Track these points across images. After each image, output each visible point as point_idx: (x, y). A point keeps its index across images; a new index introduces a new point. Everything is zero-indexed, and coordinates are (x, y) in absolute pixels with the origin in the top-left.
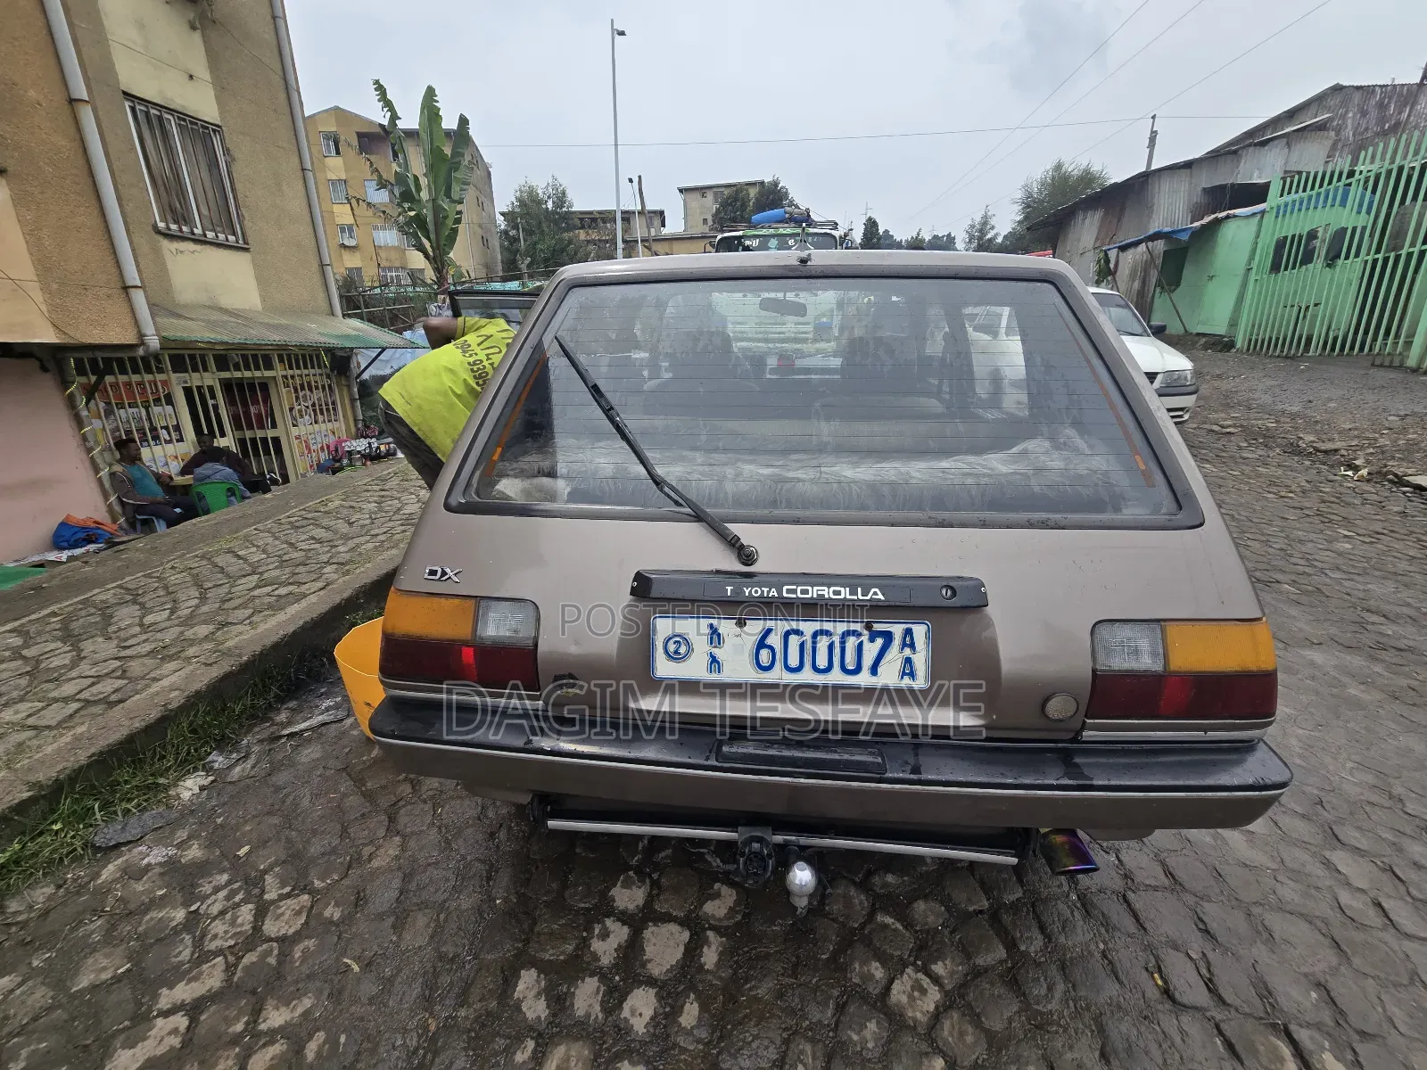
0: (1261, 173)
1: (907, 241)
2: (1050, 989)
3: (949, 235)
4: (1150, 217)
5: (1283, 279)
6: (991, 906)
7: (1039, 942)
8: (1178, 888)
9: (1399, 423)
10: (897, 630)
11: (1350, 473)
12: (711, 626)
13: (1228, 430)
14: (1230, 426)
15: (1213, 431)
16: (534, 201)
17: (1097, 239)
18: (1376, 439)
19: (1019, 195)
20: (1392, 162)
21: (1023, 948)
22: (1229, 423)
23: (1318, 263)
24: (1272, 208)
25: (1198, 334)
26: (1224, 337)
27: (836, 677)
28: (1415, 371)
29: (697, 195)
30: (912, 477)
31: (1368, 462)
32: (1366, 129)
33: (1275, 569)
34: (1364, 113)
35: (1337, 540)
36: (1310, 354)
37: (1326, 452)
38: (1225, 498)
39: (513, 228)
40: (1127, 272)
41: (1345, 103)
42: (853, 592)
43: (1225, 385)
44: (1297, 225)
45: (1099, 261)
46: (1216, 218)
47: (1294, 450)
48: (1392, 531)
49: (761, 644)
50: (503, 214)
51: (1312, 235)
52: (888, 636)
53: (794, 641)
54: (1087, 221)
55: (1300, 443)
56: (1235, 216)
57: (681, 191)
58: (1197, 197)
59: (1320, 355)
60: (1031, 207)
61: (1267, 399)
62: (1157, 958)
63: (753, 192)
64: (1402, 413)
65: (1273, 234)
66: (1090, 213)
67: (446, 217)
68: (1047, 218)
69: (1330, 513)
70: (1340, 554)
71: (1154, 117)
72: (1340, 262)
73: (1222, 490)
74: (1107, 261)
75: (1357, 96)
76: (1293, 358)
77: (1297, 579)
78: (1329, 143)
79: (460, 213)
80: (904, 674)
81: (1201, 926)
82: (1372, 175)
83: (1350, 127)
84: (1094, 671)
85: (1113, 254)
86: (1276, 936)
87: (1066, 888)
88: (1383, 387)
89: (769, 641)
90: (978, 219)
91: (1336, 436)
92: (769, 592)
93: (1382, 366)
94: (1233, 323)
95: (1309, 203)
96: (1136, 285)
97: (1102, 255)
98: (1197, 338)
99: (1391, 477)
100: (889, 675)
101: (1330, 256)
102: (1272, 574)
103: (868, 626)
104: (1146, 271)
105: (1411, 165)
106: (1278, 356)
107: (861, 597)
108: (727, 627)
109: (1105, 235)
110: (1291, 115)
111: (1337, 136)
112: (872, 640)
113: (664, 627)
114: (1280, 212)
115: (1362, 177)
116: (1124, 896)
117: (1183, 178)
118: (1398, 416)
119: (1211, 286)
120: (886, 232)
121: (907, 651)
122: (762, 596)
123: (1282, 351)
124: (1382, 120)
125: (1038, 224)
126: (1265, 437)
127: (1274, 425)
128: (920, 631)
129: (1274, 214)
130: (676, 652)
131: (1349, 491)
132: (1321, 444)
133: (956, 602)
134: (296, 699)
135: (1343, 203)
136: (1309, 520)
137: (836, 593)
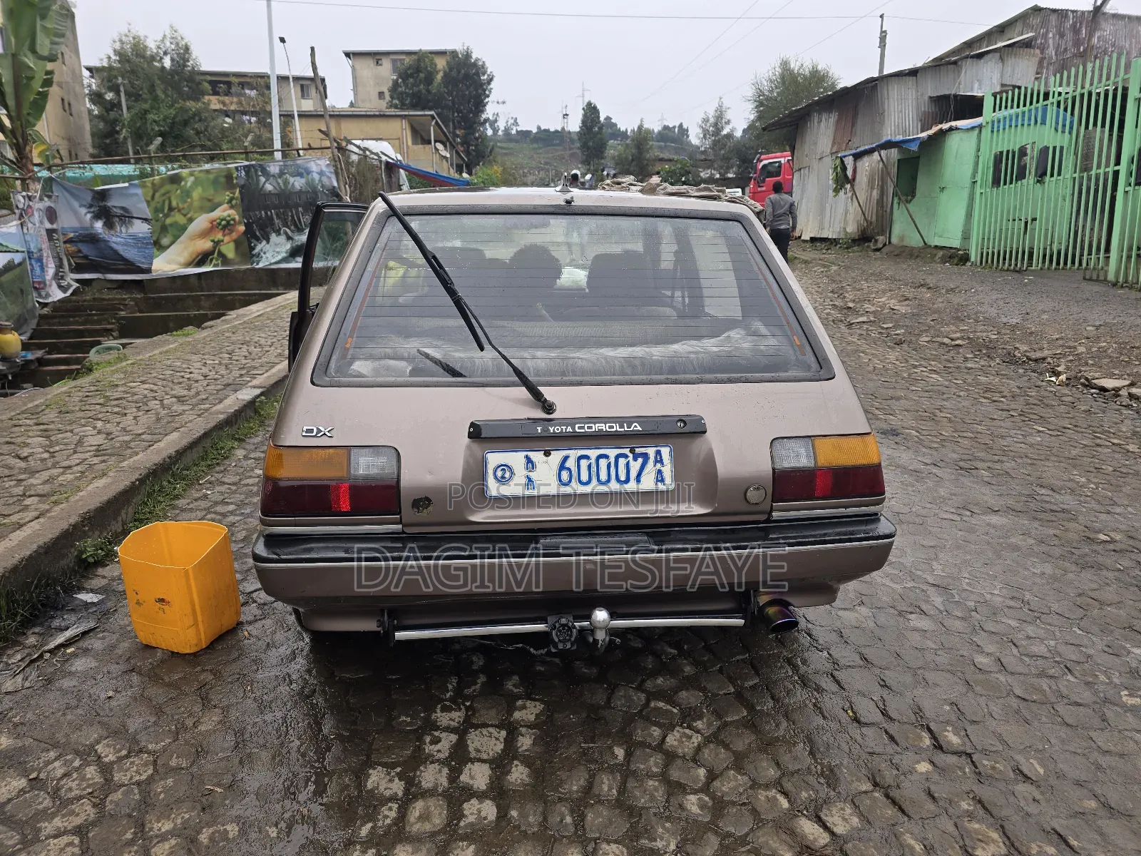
0: (980, 85)
1: (633, 131)
2: (777, 726)
3: (681, 125)
4: (882, 123)
5: (1003, 193)
6: (736, 690)
7: (771, 704)
8: (870, 666)
9: (1095, 332)
10: (651, 451)
11: (1053, 379)
12: (527, 457)
13: (957, 342)
14: (958, 339)
15: (944, 344)
16: (137, 55)
17: (834, 143)
18: (1075, 347)
19: (750, 92)
20: (1083, 87)
21: (758, 708)
22: (958, 335)
23: (1030, 179)
24: (987, 123)
25: (936, 247)
26: (959, 250)
27: (614, 486)
28: (1115, 285)
29: (370, 62)
30: (653, 355)
31: (1068, 368)
32: (1066, 50)
33: (976, 459)
34: (1062, 35)
35: (1031, 434)
36: (1033, 268)
37: (1036, 360)
38: (946, 403)
39: (110, 89)
40: (865, 179)
41: (1044, 24)
42: (622, 427)
43: (957, 299)
44: (1011, 141)
45: (836, 168)
46: (941, 130)
47: (1011, 360)
48: (1076, 426)
49: (562, 467)
50: (89, 69)
51: (1023, 152)
52: (645, 456)
53: (584, 463)
54: (823, 125)
55: (1016, 353)
56: (957, 129)
57: (347, 55)
58: (925, 107)
59: (1041, 269)
60: (764, 104)
61: (993, 312)
62: (851, 703)
63: (441, 63)
64: (1097, 323)
65: (991, 151)
66: (824, 116)
67: (30, 78)
68: (781, 119)
69: (1031, 413)
70: (1031, 446)
71: (882, 16)
72: (1047, 178)
73: (945, 396)
74: (844, 168)
75: (1053, 18)
76: (1019, 272)
77: (991, 466)
78: (1035, 61)
79: (50, 73)
80: (657, 481)
81: (882, 683)
82: (1070, 96)
83: (1051, 46)
84: (774, 469)
85: (849, 162)
86: (930, 683)
87: (790, 673)
88: (1088, 299)
89: (567, 465)
90: (711, 114)
91: (1045, 346)
92: (566, 429)
93: (1091, 280)
94: (966, 237)
95: (1017, 120)
96: (875, 193)
97: (838, 161)
98: (935, 251)
99: (1082, 380)
100: (648, 483)
101: (1039, 173)
102: (974, 463)
103: (632, 451)
104: (883, 180)
105: (1098, 91)
106: (1008, 270)
107: (626, 429)
108: (537, 457)
109: (840, 141)
110: (1002, 29)
111: (1042, 53)
112: (635, 459)
113: (494, 459)
114: (995, 126)
115: (1062, 98)
116: (832, 674)
117: (909, 86)
118: (1093, 326)
119: (944, 197)
120: (608, 118)
121: (659, 466)
122: (562, 432)
123: (1010, 265)
124: (1077, 43)
125: (773, 124)
126: (988, 348)
127: (995, 337)
128: (665, 452)
129: (990, 129)
130: (503, 477)
131: (1050, 395)
132: (1033, 353)
133: (687, 429)
134: (41, 625)
135: (1043, 123)
136: (1013, 419)
137: (610, 427)
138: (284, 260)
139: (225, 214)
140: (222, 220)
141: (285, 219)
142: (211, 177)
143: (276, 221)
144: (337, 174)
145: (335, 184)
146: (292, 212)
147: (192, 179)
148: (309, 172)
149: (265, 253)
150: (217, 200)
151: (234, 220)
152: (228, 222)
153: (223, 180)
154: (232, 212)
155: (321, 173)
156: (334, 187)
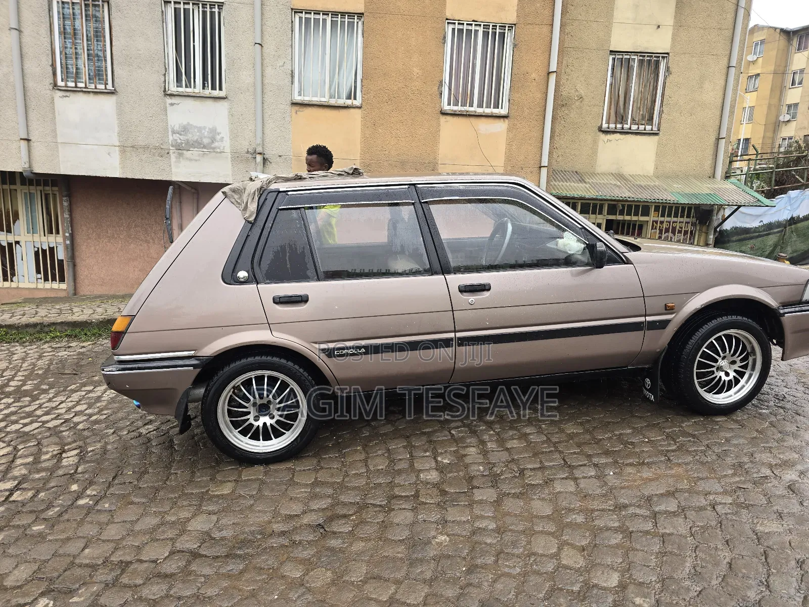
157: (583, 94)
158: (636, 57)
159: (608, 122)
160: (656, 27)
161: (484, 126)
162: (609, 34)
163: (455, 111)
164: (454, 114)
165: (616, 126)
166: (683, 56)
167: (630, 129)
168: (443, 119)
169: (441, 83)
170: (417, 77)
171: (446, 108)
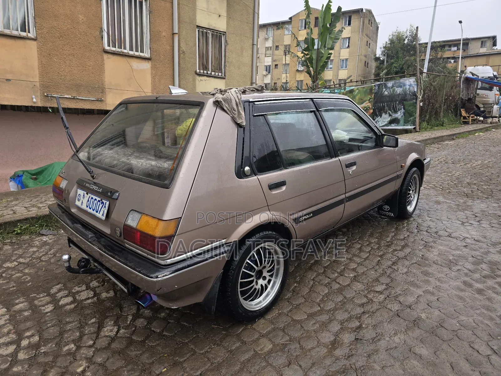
10: (105, 202)
12: (84, 193)
16: (398, 40)
27: (95, 212)
42: (98, 189)
49: (88, 200)
80: (102, 215)
84: (124, 223)
92: (89, 186)
103: (102, 200)
112: (101, 204)
113: (79, 191)
121: (104, 209)
130: (79, 199)
137: (96, 188)
138: (386, 125)
139: (367, 105)
140: (365, 108)
141: (390, 107)
142: (364, 90)
143: (386, 108)
144: (418, 85)
145: (416, 90)
146: (393, 104)
147: (357, 91)
148: (405, 85)
149: (379, 122)
150: (365, 99)
151: (369, 107)
152: (367, 108)
153: (368, 91)
154: (369, 104)
155: (410, 85)
156: (415, 91)
157: (185, 50)
158: (210, 32)
159: (199, 69)
160: (218, 16)
161: (136, 64)
162: (195, 15)
163: (114, 51)
164: (114, 53)
165: (204, 72)
166: (232, 35)
167: (211, 74)
168: (106, 56)
169: (101, 30)
170: (83, 22)
171: (107, 48)
